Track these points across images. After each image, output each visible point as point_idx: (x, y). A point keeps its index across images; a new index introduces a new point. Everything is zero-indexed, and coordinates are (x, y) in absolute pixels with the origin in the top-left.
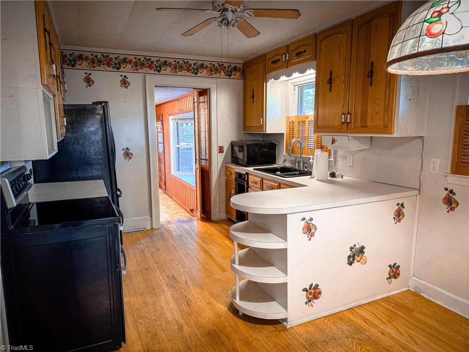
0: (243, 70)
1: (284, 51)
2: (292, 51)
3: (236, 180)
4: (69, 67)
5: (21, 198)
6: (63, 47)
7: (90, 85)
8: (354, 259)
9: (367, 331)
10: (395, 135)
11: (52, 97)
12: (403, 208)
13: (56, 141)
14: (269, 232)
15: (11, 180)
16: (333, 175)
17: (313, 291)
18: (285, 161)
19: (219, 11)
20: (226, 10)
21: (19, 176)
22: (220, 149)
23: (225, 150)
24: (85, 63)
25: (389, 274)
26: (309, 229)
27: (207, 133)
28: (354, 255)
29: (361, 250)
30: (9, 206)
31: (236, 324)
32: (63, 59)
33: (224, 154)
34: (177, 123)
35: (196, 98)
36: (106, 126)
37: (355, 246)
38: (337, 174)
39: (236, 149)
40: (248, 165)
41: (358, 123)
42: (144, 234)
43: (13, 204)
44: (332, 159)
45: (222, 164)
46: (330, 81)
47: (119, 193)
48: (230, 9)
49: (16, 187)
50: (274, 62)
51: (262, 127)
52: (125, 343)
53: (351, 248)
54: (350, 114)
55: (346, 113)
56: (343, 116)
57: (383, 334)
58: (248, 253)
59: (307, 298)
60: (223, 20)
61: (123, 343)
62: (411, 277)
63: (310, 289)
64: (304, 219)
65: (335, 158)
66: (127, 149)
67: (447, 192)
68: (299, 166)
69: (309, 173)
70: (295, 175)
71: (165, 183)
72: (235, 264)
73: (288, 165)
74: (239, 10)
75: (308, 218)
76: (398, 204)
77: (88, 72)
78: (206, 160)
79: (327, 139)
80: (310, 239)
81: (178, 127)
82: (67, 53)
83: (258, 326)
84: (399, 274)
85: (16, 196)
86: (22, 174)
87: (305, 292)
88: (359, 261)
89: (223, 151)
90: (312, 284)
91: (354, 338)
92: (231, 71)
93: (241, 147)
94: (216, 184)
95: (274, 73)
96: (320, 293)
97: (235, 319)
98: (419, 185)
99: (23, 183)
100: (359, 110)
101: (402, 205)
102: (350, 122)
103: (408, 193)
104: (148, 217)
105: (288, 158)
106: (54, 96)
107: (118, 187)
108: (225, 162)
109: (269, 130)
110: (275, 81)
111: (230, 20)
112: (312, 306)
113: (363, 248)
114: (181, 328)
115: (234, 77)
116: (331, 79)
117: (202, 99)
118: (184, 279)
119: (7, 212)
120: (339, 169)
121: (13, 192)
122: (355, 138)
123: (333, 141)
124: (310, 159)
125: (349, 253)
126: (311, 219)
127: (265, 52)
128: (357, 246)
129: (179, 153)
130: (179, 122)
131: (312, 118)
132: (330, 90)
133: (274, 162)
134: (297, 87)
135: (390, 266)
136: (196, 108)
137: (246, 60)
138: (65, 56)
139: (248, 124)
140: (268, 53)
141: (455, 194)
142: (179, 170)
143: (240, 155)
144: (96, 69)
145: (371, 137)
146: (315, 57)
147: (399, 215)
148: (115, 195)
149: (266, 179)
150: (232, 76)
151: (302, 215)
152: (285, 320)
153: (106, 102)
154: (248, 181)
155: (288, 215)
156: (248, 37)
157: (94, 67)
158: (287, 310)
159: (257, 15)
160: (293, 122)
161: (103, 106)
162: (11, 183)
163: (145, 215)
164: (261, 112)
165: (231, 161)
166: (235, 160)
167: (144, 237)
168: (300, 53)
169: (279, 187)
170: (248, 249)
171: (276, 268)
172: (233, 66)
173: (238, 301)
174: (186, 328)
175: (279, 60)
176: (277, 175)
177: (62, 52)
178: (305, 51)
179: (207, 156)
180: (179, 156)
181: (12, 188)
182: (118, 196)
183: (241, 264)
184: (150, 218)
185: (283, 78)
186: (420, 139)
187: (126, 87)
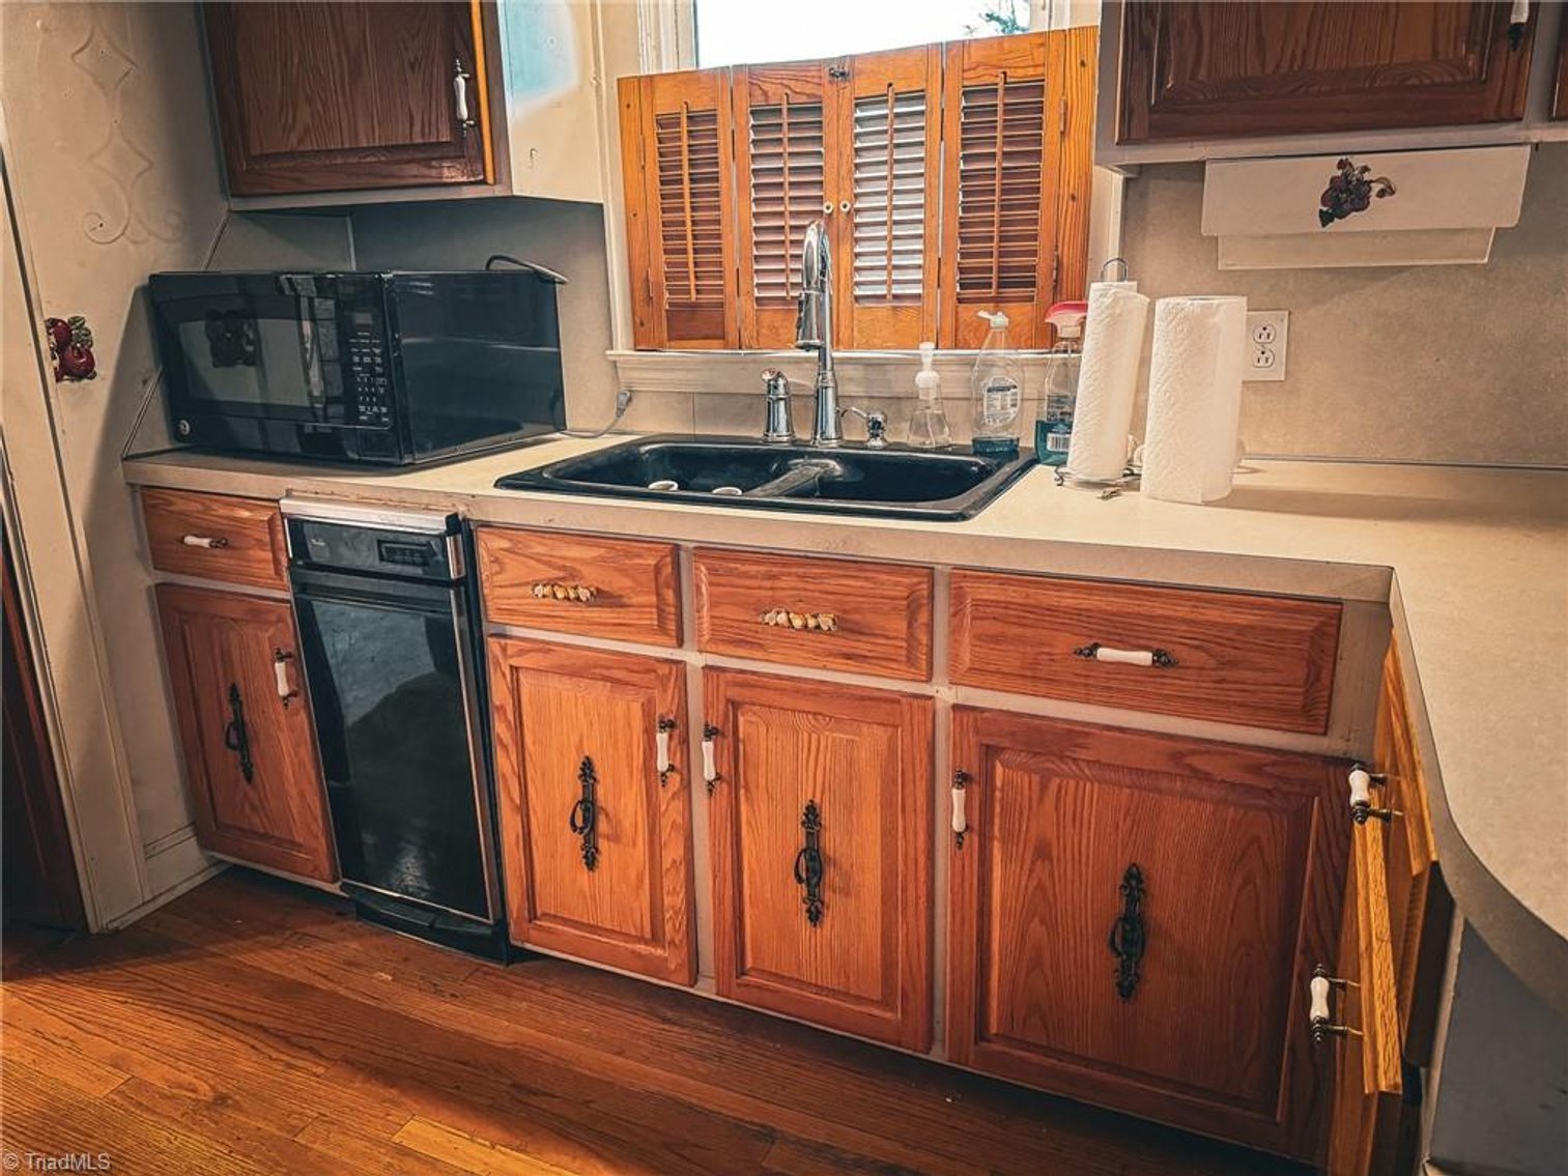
22: (60, 349)
23: (106, 352)
33: (100, 388)
39: (198, 338)
45: (103, 473)
89: (91, 363)
108: (118, 453)
160: (695, 119)
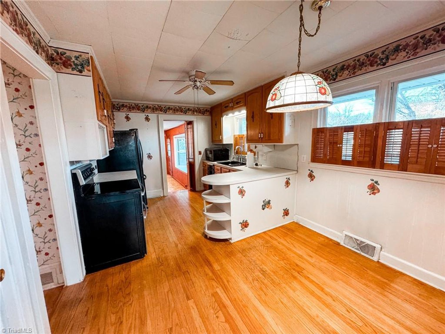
0: (211, 111)
1: (231, 101)
2: (234, 101)
3: (208, 169)
4: (117, 111)
5: (88, 180)
6: (113, 100)
7: (128, 121)
8: (265, 207)
9: (271, 242)
10: (284, 144)
11: (105, 127)
12: (290, 180)
13: (108, 150)
14: (222, 195)
15: (82, 170)
16: (257, 165)
17: (244, 224)
18: (233, 158)
19: (193, 81)
20: (196, 81)
21: (88, 168)
22: (199, 153)
24: (125, 109)
25: (284, 214)
26: (242, 192)
27: (192, 144)
28: (265, 205)
29: (269, 202)
30: (81, 184)
31: (206, 242)
32: (113, 107)
33: (201, 156)
34: (178, 140)
35: (186, 126)
36: (137, 142)
37: (265, 200)
38: (258, 164)
39: (208, 152)
40: (214, 161)
41: (267, 138)
42: (160, 199)
43: (83, 183)
44: (256, 157)
45: (201, 161)
46: (253, 117)
47: (145, 177)
48: (198, 81)
49: (85, 174)
50: (225, 107)
51: (221, 141)
52: (146, 254)
53: (264, 201)
54: (263, 133)
55: (261, 133)
56: (259, 134)
57: (279, 243)
58: (212, 207)
59: (242, 227)
60: (194, 86)
61: (145, 254)
62: (294, 215)
63: (243, 222)
64: (239, 187)
65: (258, 156)
66: (149, 154)
67: (310, 171)
68: (240, 160)
69: (245, 164)
70: (238, 165)
71: (172, 172)
72: (204, 212)
73: (235, 160)
74: (203, 81)
75: (241, 187)
76: (287, 178)
77: (127, 113)
78: (192, 159)
79: (252, 146)
80: (242, 197)
81: (178, 142)
82: (116, 104)
83: (217, 243)
84: (288, 214)
85: (85, 179)
86: (89, 168)
87: (240, 225)
88: (267, 208)
89: (201, 154)
90: (244, 220)
91: (264, 246)
92: (204, 112)
93: (211, 151)
94: (198, 172)
95: (226, 113)
96: (248, 224)
97: (206, 240)
98: (297, 168)
99: (90, 172)
100: (267, 131)
101: (289, 179)
102: (263, 138)
103: (292, 173)
104: (161, 190)
105: (235, 156)
106: (107, 126)
107: (144, 174)
108: (202, 159)
109: (225, 142)
110: (227, 117)
111: (198, 86)
112: (244, 231)
113: (270, 201)
114: (177, 246)
115: (206, 115)
116: (253, 116)
117: (189, 126)
118: (180, 221)
119: (80, 187)
120: (260, 161)
121: (83, 177)
122: (266, 145)
123: (256, 147)
124: (246, 156)
125: (263, 204)
126: (243, 187)
127: (221, 102)
128: (267, 200)
129: (179, 155)
130: (179, 139)
131: (245, 136)
132: (253, 121)
133: (228, 159)
134: (238, 120)
135: (284, 210)
136: (186, 131)
137: (212, 106)
138: (114, 105)
139: (214, 139)
140: (223, 102)
141: (313, 172)
142: (179, 165)
143: (210, 156)
144: (131, 111)
145: (274, 145)
146: (245, 105)
147: (287, 183)
148: (142, 178)
149: (223, 168)
150: (205, 114)
151: (238, 185)
152: (231, 239)
153: (137, 129)
154: (214, 169)
155: (230, 186)
156: (210, 95)
157: (130, 111)
158: (231, 233)
159: (212, 84)
160: (237, 138)
161: (135, 131)
162: (82, 172)
163: (160, 189)
164: (220, 133)
165: (205, 159)
166: (208, 159)
167: (159, 200)
168: (238, 102)
169: (229, 172)
170: (212, 204)
171: (226, 213)
172: (205, 109)
173: (206, 231)
174: (179, 246)
175: (228, 106)
176: (229, 166)
177: (113, 103)
178: (240, 102)
179: (193, 156)
180: (179, 157)
181: (83, 175)
182: (144, 179)
183: (207, 212)
184: (162, 190)
185: (230, 115)
186: (296, 146)
187: (148, 121)
